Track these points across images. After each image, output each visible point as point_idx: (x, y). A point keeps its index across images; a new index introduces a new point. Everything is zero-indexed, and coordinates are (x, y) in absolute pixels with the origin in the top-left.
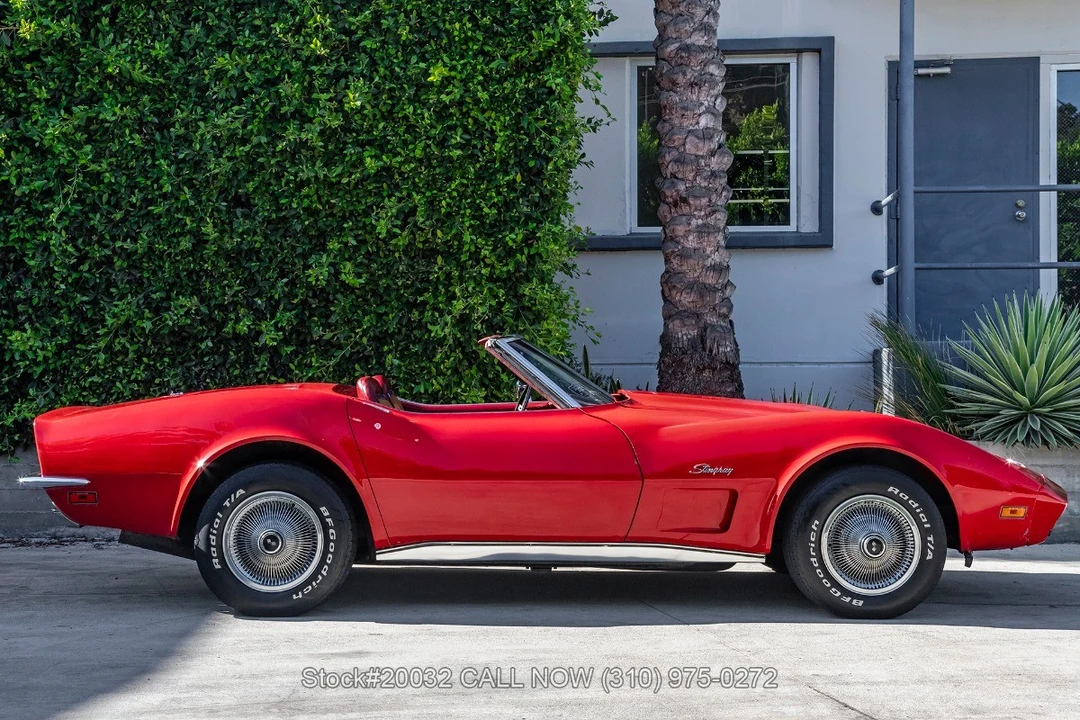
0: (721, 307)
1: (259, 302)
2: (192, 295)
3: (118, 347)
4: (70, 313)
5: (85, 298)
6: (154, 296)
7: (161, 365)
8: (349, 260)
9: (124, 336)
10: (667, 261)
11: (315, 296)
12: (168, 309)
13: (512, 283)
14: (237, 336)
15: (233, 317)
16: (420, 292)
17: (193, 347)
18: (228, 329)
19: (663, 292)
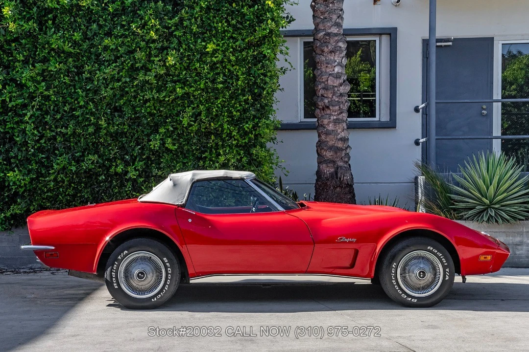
0: (345, 158)
1: (127, 157)
2: (94, 154)
3: (60, 179)
4: (36, 163)
5: (43, 156)
6: (77, 155)
7: (80, 188)
8: (169, 137)
9: (62, 174)
10: (319, 136)
11: (153, 154)
12: (83, 161)
13: (247, 148)
14: (116, 174)
15: (114, 164)
16: (204, 152)
17: (96, 178)
18: (112, 170)
19: (317, 151)
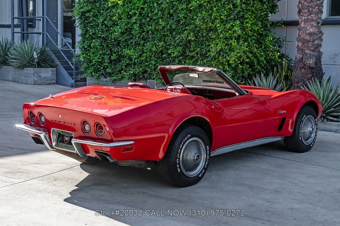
0: (311, 47)
